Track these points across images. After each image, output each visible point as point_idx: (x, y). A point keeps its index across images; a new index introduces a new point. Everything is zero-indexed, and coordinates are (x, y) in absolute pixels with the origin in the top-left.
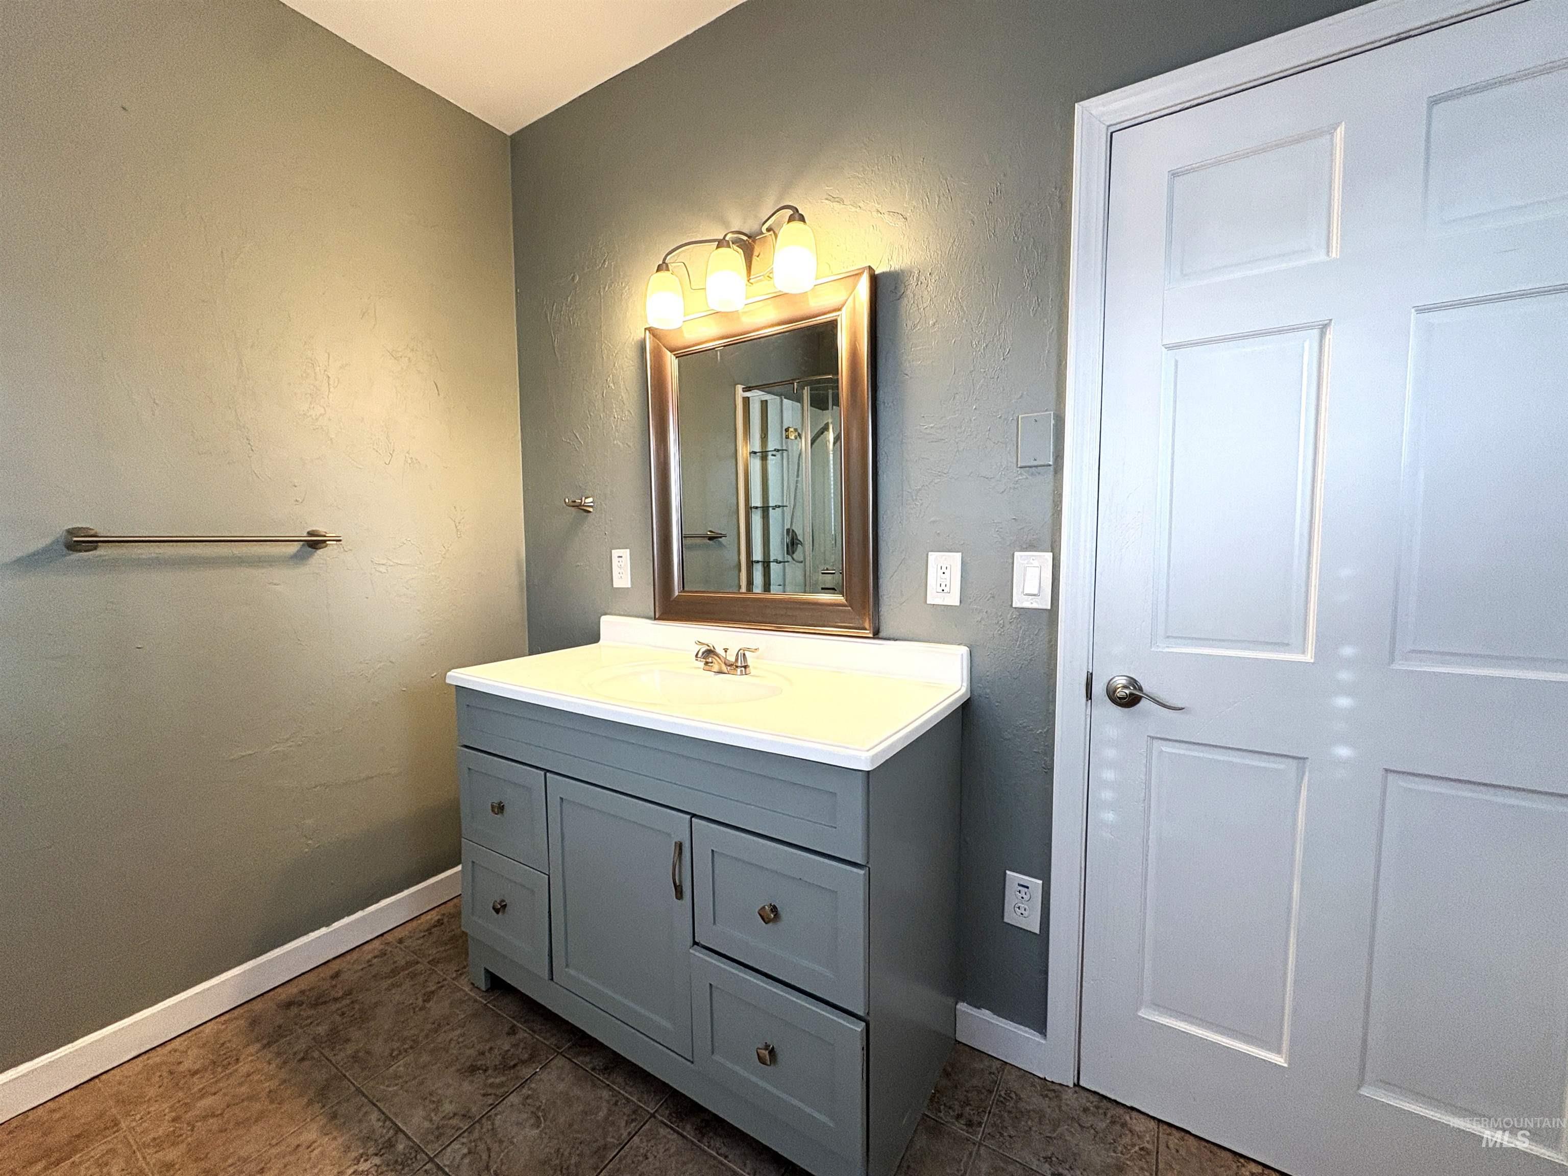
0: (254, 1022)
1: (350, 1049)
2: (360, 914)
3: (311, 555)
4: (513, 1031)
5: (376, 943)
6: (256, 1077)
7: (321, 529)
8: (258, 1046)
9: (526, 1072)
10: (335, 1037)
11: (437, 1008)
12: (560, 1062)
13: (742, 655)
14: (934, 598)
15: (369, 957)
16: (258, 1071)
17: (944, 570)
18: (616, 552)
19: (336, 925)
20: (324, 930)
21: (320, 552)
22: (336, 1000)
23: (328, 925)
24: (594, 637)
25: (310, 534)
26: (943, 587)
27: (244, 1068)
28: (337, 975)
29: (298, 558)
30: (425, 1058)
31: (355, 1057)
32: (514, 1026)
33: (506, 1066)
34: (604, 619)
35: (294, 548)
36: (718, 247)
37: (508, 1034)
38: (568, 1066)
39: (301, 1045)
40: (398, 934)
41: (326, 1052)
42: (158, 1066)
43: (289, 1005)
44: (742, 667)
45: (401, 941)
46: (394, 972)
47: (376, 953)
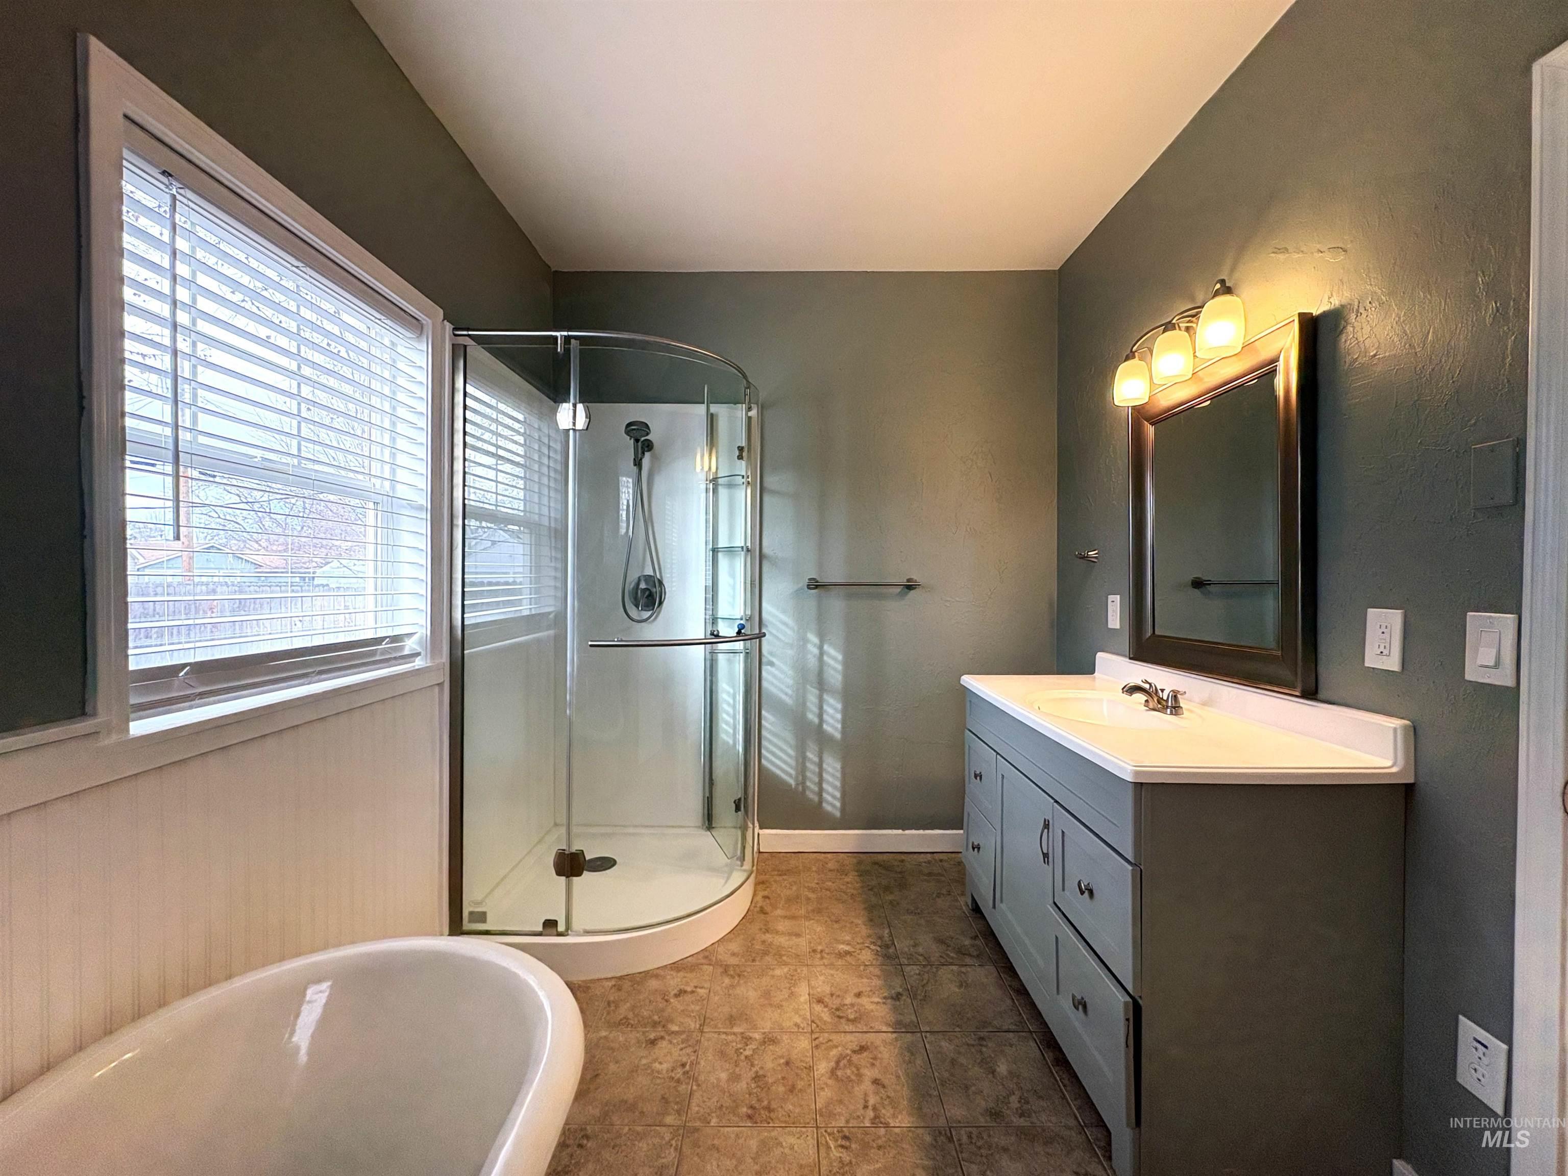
0: (860, 863)
1: (891, 897)
2: (921, 832)
3: (906, 594)
4: (975, 938)
5: (929, 856)
6: (850, 885)
7: (914, 577)
8: (856, 874)
9: (968, 960)
10: (887, 889)
11: (941, 903)
12: (991, 968)
13: (1175, 696)
14: (1371, 661)
15: (922, 860)
16: (852, 884)
17: (1383, 629)
18: (1111, 598)
19: (907, 832)
20: (900, 832)
21: (912, 591)
22: (896, 872)
23: (903, 830)
24: (1089, 669)
25: (908, 580)
26: (1382, 649)
27: (847, 879)
28: (902, 861)
29: (901, 595)
30: (922, 922)
31: (891, 902)
32: (977, 936)
33: (962, 952)
34: (1100, 655)
35: (898, 589)
36: (1164, 331)
37: (972, 938)
38: (996, 974)
39: (874, 883)
40: (941, 856)
41: (881, 893)
42: (819, 860)
43: (876, 863)
44: (1172, 707)
45: (941, 861)
46: (930, 874)
47: (926, 860)
